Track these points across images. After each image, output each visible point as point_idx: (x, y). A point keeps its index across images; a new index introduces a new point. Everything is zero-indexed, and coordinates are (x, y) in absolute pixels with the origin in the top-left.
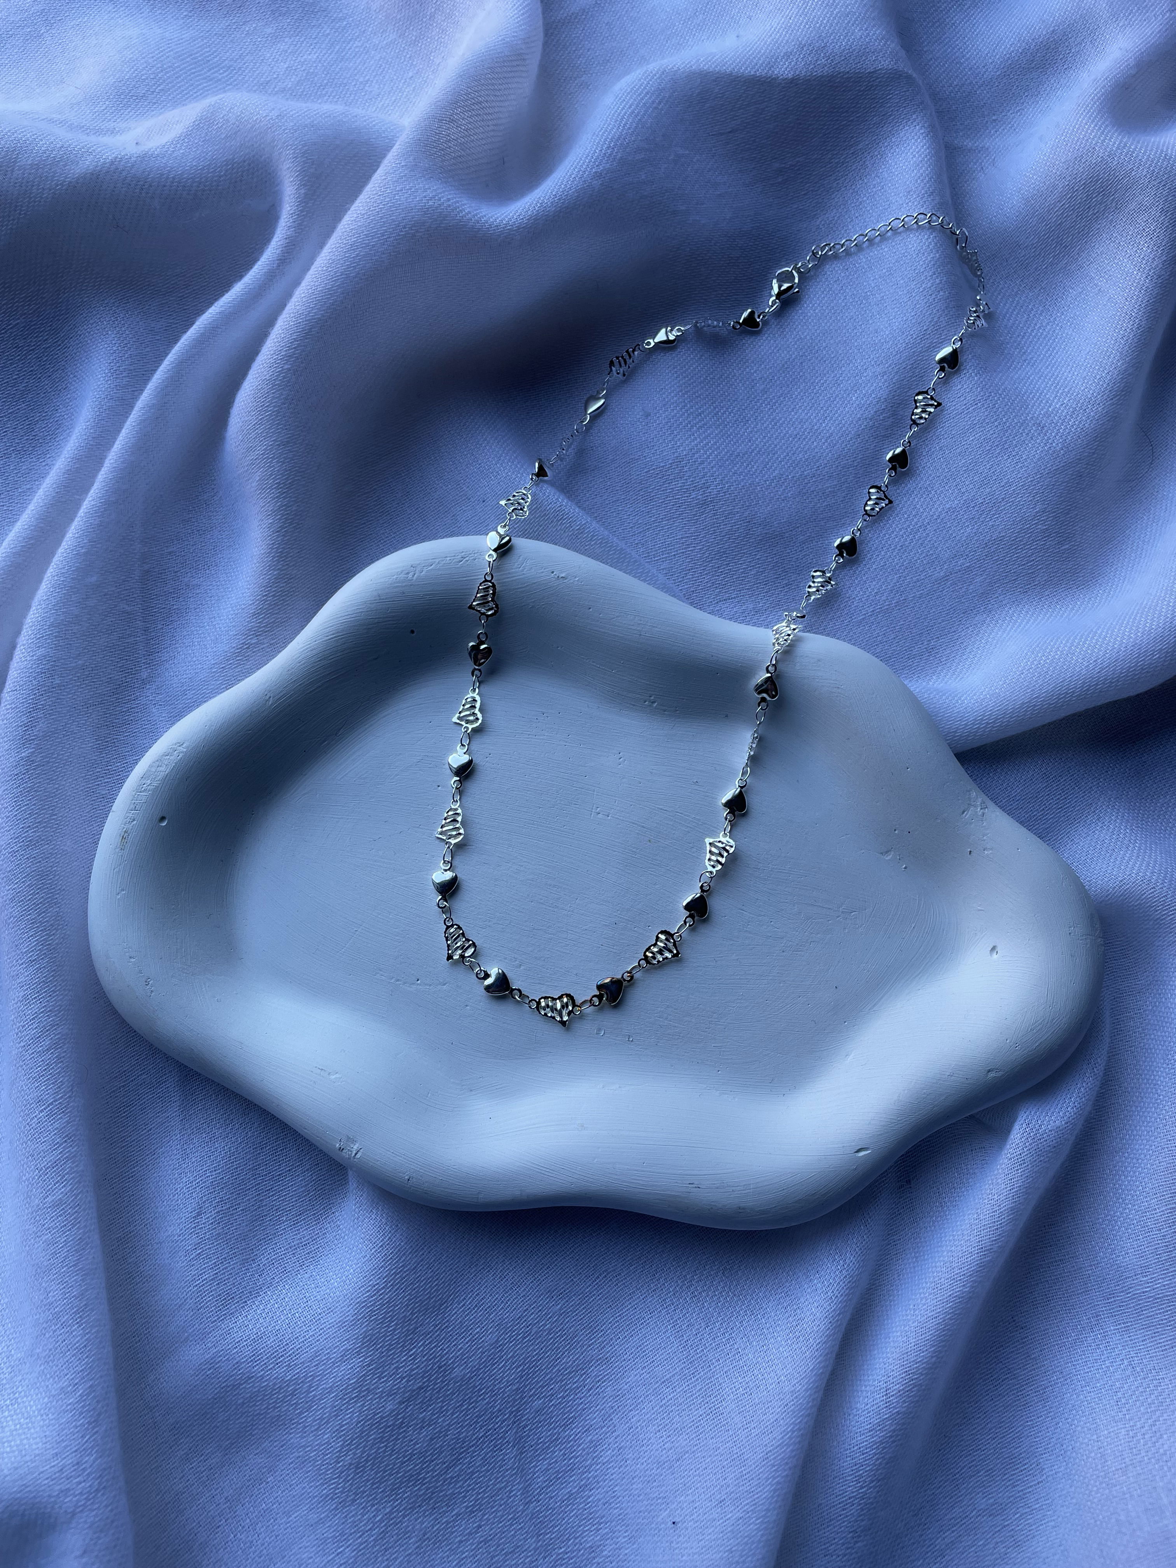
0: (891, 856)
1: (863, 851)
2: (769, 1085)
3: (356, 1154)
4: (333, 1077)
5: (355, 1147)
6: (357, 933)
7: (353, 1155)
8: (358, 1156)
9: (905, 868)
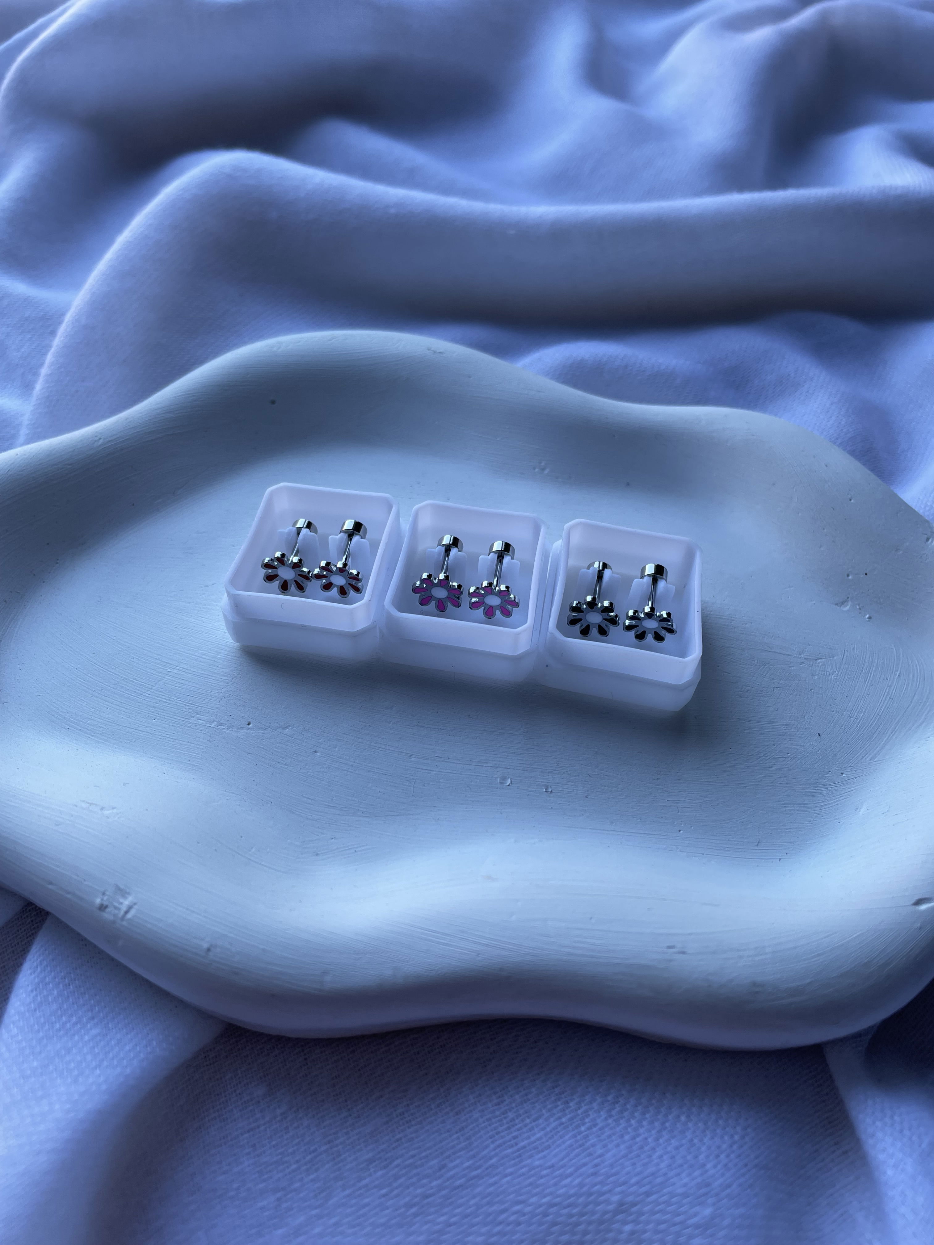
0: (848, 607)
1: (814, 602)
2: (756, 848)
3: (126, 912)
4: (106, 812)
5: (127, 902)
6: (171, 674)
7: (122, 913)
8: (129, 916)
9: (870, 618)
